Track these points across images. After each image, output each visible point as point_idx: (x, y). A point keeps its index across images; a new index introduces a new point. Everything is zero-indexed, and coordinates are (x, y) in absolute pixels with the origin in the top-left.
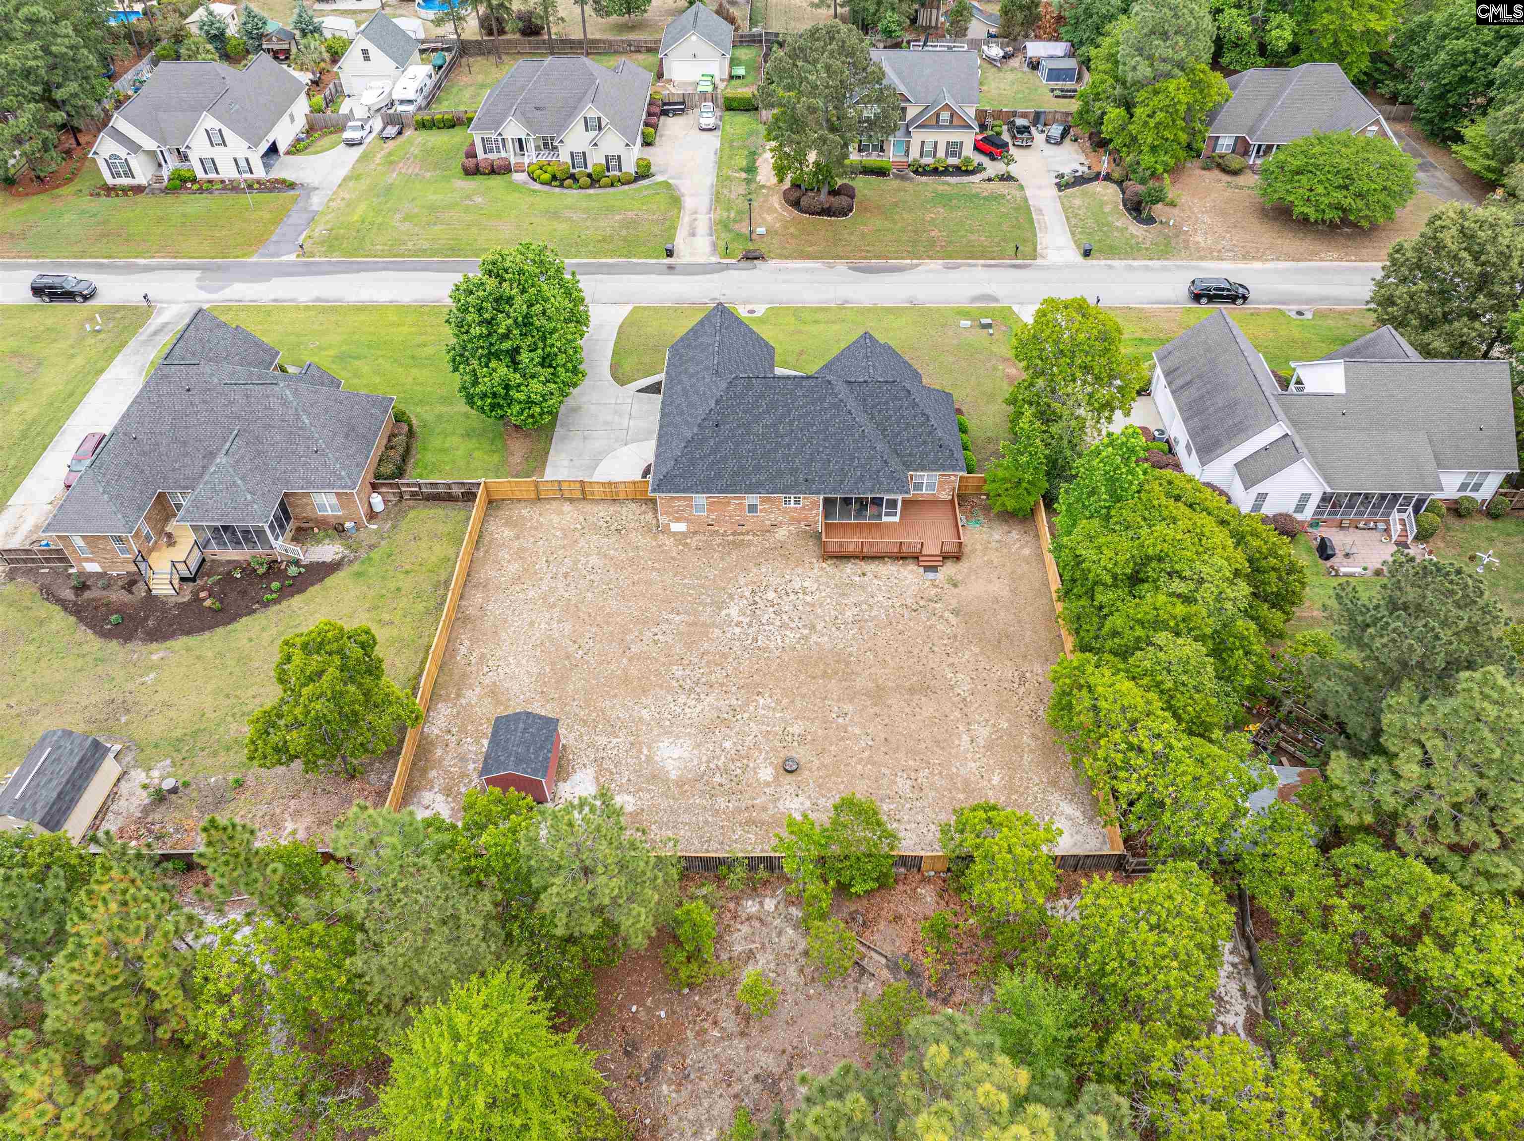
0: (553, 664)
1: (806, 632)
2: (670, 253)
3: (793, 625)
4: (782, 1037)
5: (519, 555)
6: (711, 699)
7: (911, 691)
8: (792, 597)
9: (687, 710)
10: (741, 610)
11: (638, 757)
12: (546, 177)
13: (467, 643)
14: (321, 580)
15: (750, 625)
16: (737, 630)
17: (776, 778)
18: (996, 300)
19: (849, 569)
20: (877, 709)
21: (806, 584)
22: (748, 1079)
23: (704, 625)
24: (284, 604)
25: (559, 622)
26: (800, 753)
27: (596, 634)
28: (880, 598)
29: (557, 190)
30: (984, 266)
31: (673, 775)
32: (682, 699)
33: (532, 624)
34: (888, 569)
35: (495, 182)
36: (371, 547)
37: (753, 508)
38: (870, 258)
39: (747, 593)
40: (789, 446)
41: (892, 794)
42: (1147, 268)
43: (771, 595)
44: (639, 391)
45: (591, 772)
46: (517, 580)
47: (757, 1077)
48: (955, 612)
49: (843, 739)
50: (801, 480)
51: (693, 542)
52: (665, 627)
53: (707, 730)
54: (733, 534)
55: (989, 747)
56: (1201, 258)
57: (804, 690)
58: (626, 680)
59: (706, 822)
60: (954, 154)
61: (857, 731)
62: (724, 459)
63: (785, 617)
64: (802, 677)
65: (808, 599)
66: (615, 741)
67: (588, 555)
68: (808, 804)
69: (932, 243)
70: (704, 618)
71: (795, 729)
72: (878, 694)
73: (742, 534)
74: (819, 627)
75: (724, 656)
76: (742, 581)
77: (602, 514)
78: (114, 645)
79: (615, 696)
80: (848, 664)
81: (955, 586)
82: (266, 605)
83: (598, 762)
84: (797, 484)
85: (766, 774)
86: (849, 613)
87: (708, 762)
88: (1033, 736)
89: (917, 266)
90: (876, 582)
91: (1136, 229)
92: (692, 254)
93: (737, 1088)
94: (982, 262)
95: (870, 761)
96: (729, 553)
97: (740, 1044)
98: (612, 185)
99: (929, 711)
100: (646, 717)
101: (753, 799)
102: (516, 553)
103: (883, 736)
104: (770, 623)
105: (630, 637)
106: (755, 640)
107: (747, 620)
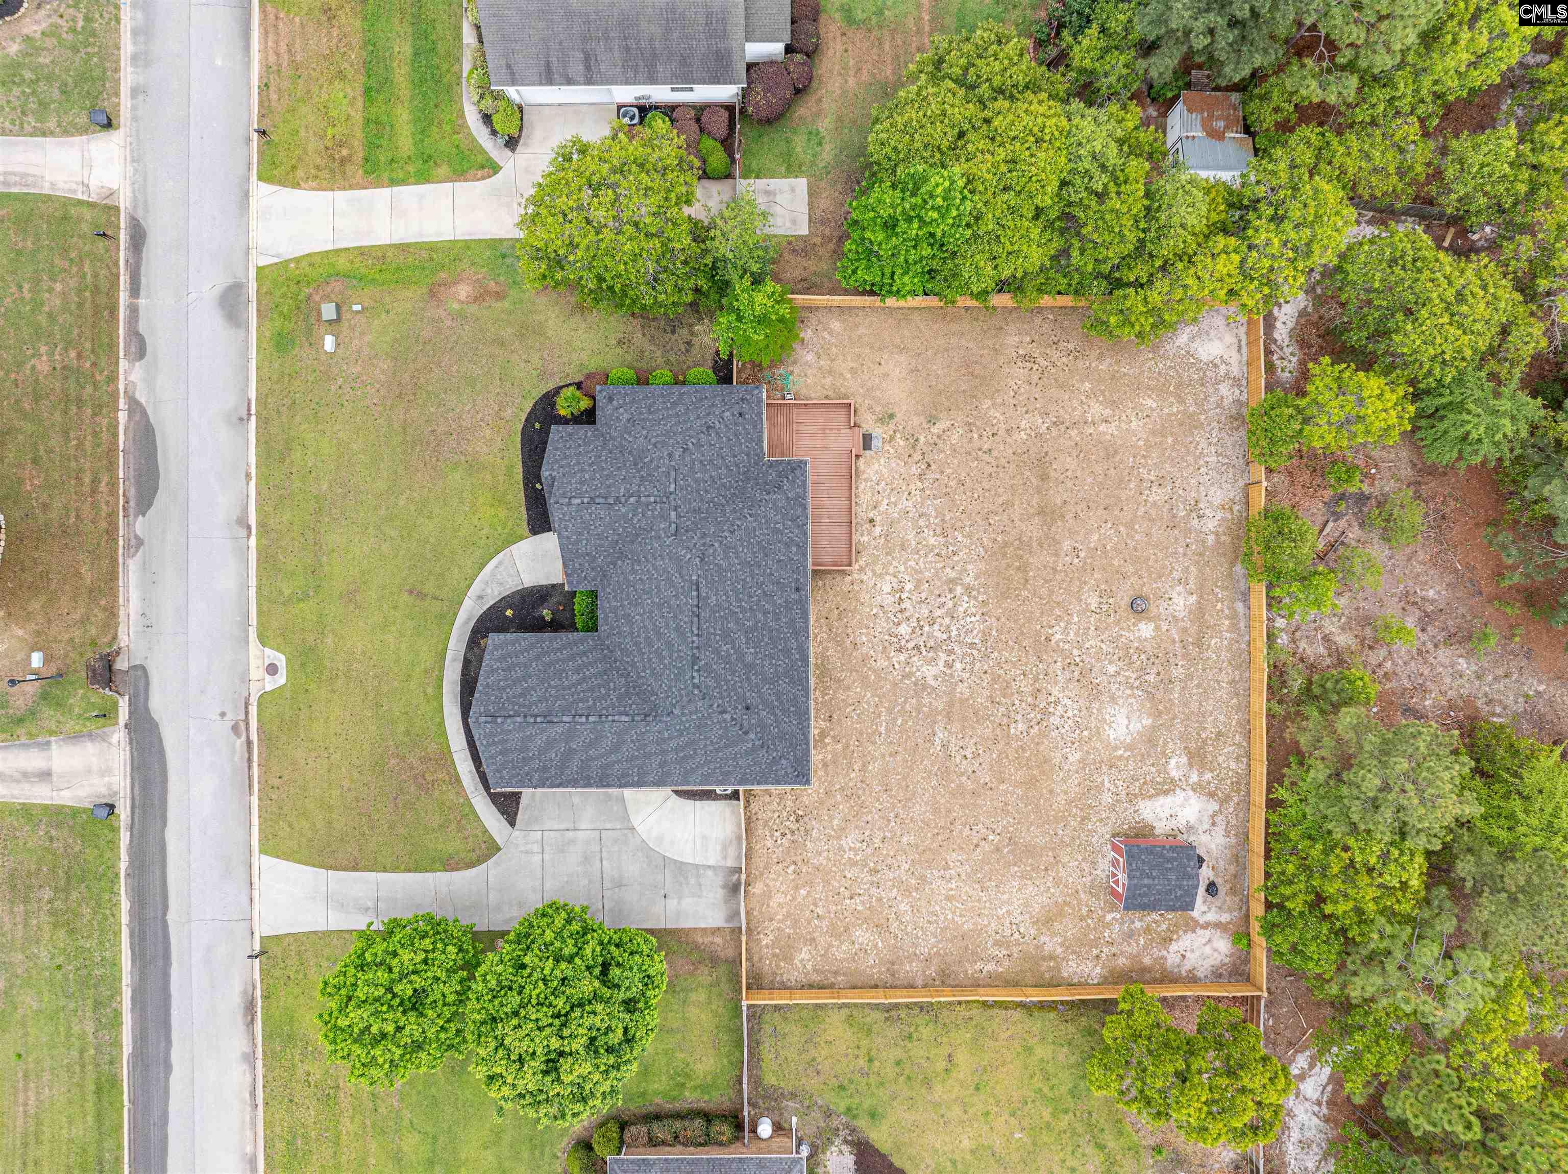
0: (1008, 865)
1: (959, 590)
3: (950, 604)
4: (1392, 610)
5: (841, 932)
6: (1055, 691)
7: (1044, 477)
8: (906, 604)
9: (1070, 714)
10: (928, 663)
11: (1127, 759)
13: (979, 966)
14: (883, 1157)
15: (951, 652)
16: (958, 665)
17: (1150, 619)
18: (235, 288)
19: (864, 538)
20: (1069, 516)
21: (887, 588)
22: (1424, 637)
23: (951, 704)
25: (947, 868)
26: (1122, 596)
27: (964, 825)
28: (910, 504)
31: (1147, 721)
32: (1055, 720)
33: (948, 898)
34: (864, 494)
36: (828, 1114)
38: (115, 478)
39: (902, 657)
40: (765, 613)
41: (1167, 506)
42: (141, 33)
43: (904, 629)
44: (513, 826)
45: (1141, 805)
46: (881, 927)
47: (1423, 630)
48: (932, 420)
49: (1105, 552)
52: (953, 749)
53: (1094, 692)
55: (1114, 404)
57: (1044, 591)
58: (1031, 783)
59: (1198, 686)
61: (1096, 537)
63: (938, 613)
64: (1025, 593)
65: (909, 586)
66: (1107, 784)
67: (841, 848)
68: (1180, 588)
69: (68, 372)
70: (938, 705)
71: (1093, 601)
72: (1049, 514)
74: (953, 575)
75: (996, 679)
76: (883, 663)
77: (769, 843)
79: (1051, 792)
80: (1006, 544)
81: (891, 416)
83: (1131, 798)
84: (800, 600)
85: (1146, 630)
86: (932, 541)
87: (1132, 688)
88: (1100, 357)
89: (138, 406)
90: (883, 507)
92: (105, 772)
93: (1430, 646)
94: (123, 297)
95: (1130, 525)
96: (839, 681)
99: (1070, 463)
100: (1078, 756)
101: (1174, 641)
102: (838, 936)
103: (1100, 512)
104: (948, 630)
105: (970, 785)
106: (972, 645)
107: (943, 656)
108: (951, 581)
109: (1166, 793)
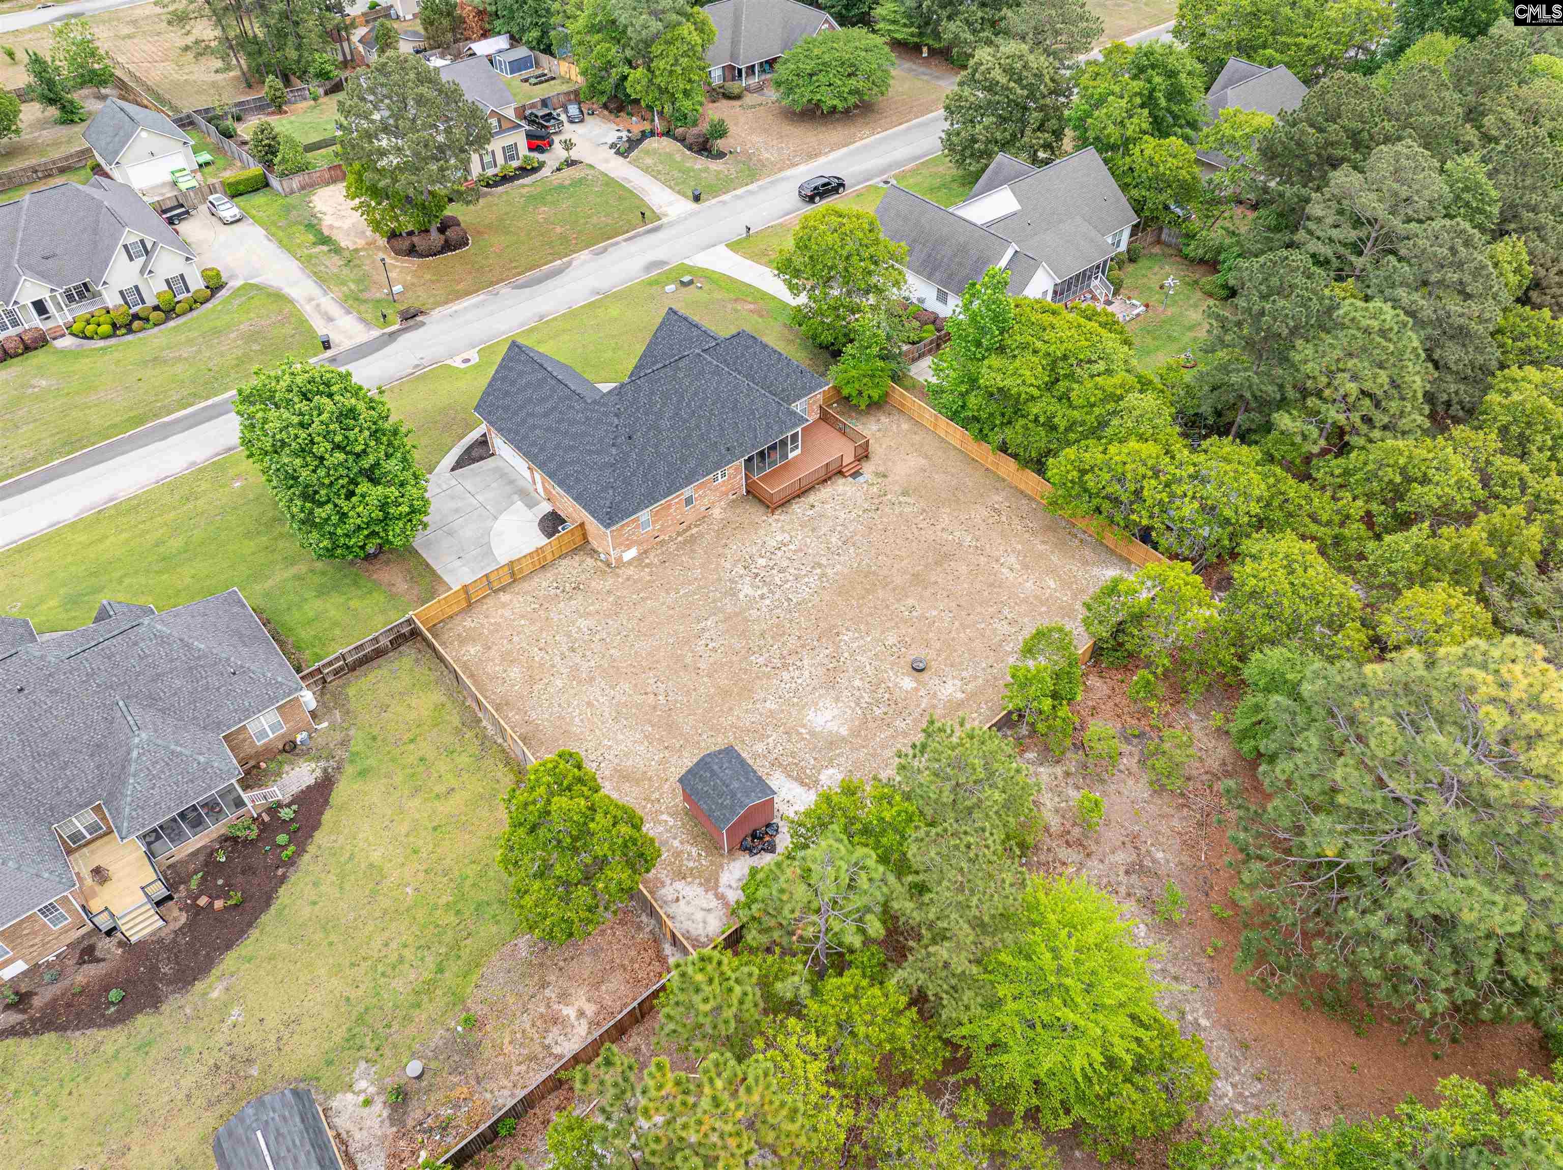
0: (650, 722)
1: (818, 571)
2: (327, 345)
3: (803, 572)
4: (1112, 836)
5: (508, 659)
6: (807, 661)
7: (938, 564)
8: (779, 554)
9: (799, 681)
10: (752, 586)
11: (803, 739)
12: (106, 328)
14: (326, 802)
15: (771, 593)
16: (767, 602)
17: (917, 681)
18: (663, 263)
19: (798, 508)
20: (930, 590)
21: (779, 538)
22: (1122, 877)
23: (737, 615)
24: (312, 849)
25: (612, 688)
26: (914, 653)
27: (655, 676)
28: (844, 516)
29: (129, 337)
31: (844, 731)
32: (786, 676)
33: (589, 704)
34: (825, 492)
35: (38, 358)
36: (344, 743)
37: (689, 501)
38: (523, 273)
39: (742, 572)
40: (698, 427)
43: (762, 562)
44: (453, 470)
45: (778, 775)
46: (531, 680)
47: (1127, 872)
48: (905, 493)
49: (930, 625)
50: (724, 451)
51: (652, 558)
52: (707, 635)
53: (831, 684)
54: (679, 534)
55: (1026, 567)
56: (780, 170)
57: (866, 610)
58: (726, 693)
60: (512, 158)
61: (935, 613)
63: (792, 571)
64: (854, 602)
65: (792, 547)
66: (770, 740)
67: (573, 623)
68: (959, 683)
69: (564, 239)
70: (729, 609)
71: (891, 640)
72: (919, 580)
74: (824, 562)
75: (780, 625)
76: (728, 565)
77: (544, 584)
79: (731, 709)
80: (874, 573)
81: (885, 476)
82: (291, 862)
83: (776, 763)
84: (724, 456)
85: (908, 683)
86: (833, 540)
87: (858, 704)
88: (1043, 542)
89: (569, 264)
90: (826, 506)
91: (715, 166)
92: (350, 337)
93: (1123, 890)
94: (620, 238)
95: (964, 627)
96: (692, 551)
97: (1094, 863)
98: (191, 309)
99: (963, 569)
100: (773, 707)
101: (918, 706)
102: (503, 659)
103: (954, 605)
104: (786, 582)
105: (688, 660)
106: (788, 600)
107: (765, 590)
109: (802, 784)
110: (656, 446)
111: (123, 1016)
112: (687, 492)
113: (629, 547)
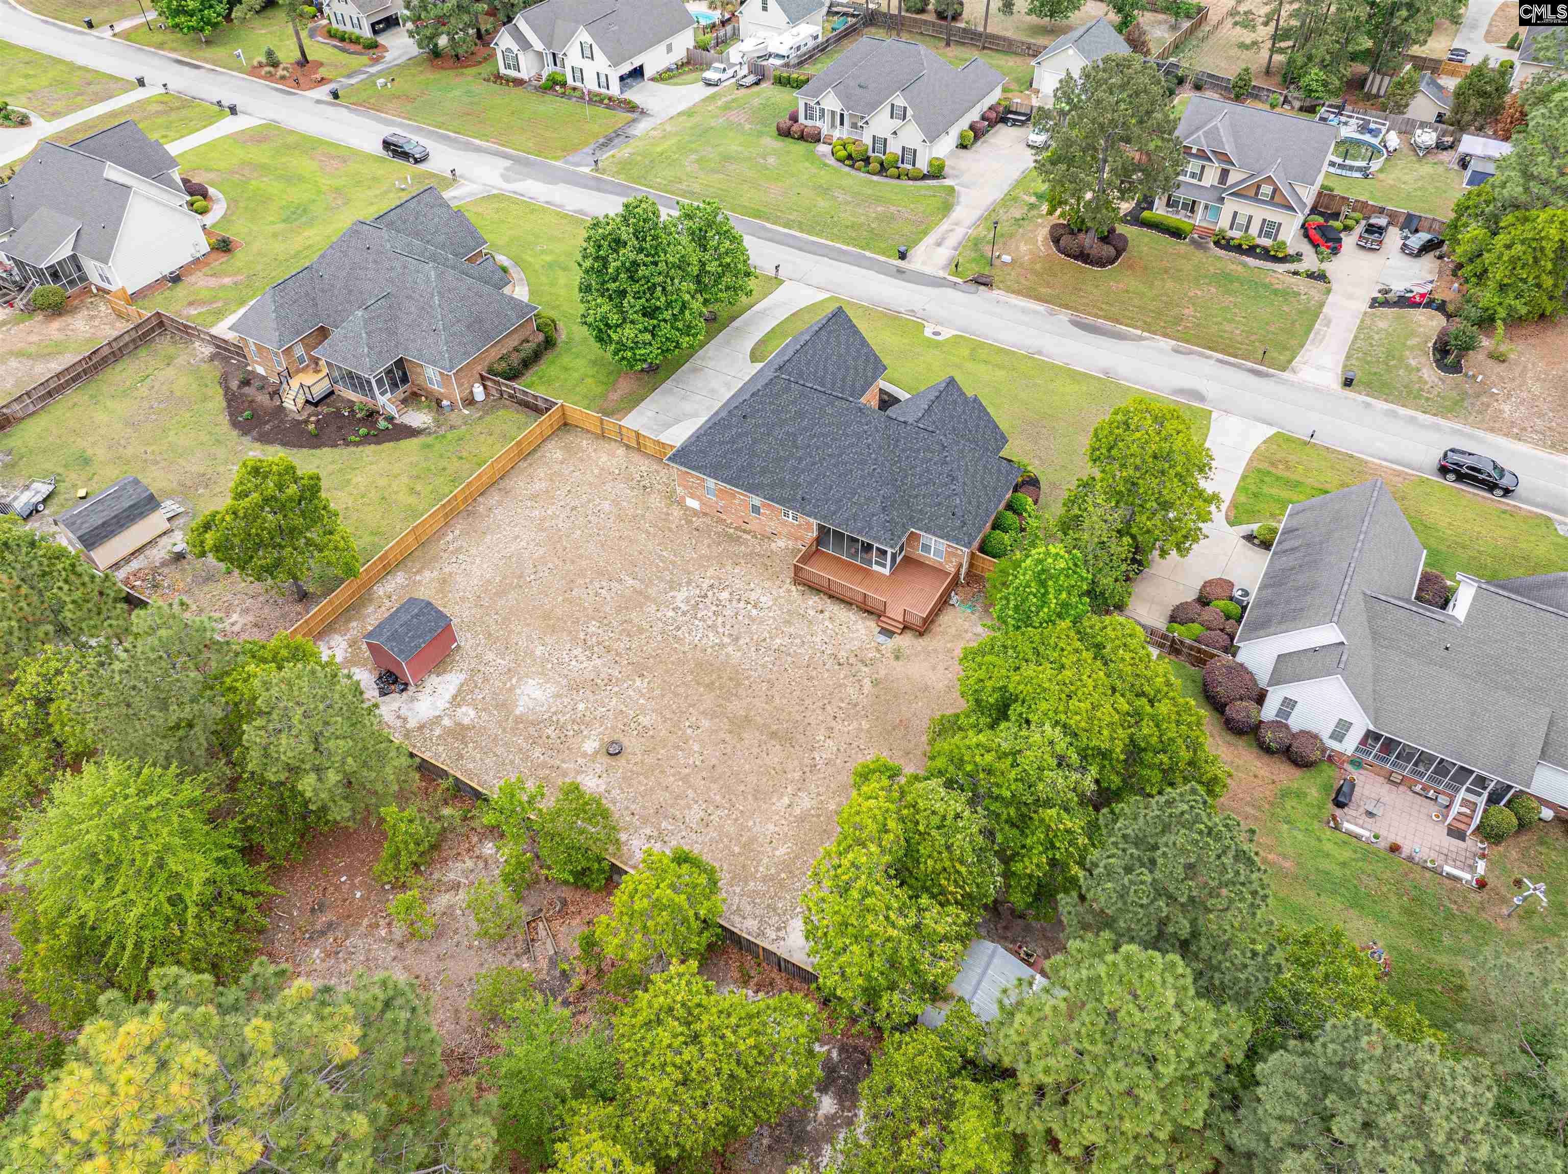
0: (505, 578)
1: (726, 640)
2: (903, 256)
3: (721, 630)
4: (426, 965)
5: (553, 477)
6: (599, 662)
7: (773, 735)
8: (742, 605)
9: (574, 663)
10: (688, 598)
11: (505, 684)
12: (843, 154)
13: (457, 532)
14: (398, 440)
15: (684, 614)
16: (671, 614)
17: (597, 752)
18: (1202, 399)
19: (814, 601)
20: (728, 737)
21: (763, 599)
23: (647, 597)
24: (361, 448)
25: (537, 545)
26: (631, 743)
27: (556, 567)
28: (818, 640)
29: (847, 169)
30: (1219, 361)
31: (518, 711)
32: (577, 651)
33: (516, 538)
34: (848, 616)
35: (800, 148)
36: (452, 428)
37: (756, 509)
38: (1099, 317)
39: (705, 586)
40: (800, 459)
41: (679, 816)
42: (1413, 419)
43: (725, 595)
45: (462, 677)
46: (534, 497)
48: (875, 683)
49: (678, 748)
50: (799, 497)
51: (697, 522)
52: (614, 584)
53: (574, 687)
54: (736, 528)
55: (801, 819)
56: (1492, 430)
57: (681, 690)
58: (546, 617)
59: (512, 762)
60: (1268, 235)
61: (696, 747)
62: (738, 451)
63: (720, 620)
64: (690, 678)
65: (754, 612)
66: (499, 661)
67: (605, 499)
68: (602, 788)
69: (1178, 320)
70: (653, 591)
71: (645, 720)
72: (740, 724)
73: (745, 531)
74: (741, 642)
75: (641, 630)
76: (711, 572)
77: (642, 467)
78: (235, 433)
79: (529, 625)
80: (739, 685)
81: (897, 658)
82: (348, 444)
83: (473, 672)
84: (794, 500)
85: (590, 746)
86: (778, 641)
87: (555, 713)
89: (1141, 338)
90: (827, 623)
91: (1430, 374)
92: (924, 263)
94: (1220, 356)
95: (685, 779)
96: (719, 544)
97: (393, 951)
98: (899, 177)
99: (773, 760)
100: (538, 653)
101: (563, 761)
102: (552, 475)
103: (714, 761)
104: (703, 620)
105: (580, 581)
106: (678, 628)
107: (684, 607)
108: (737, 639)
109: (455, 697)
110: (755, 442)
111: (235, 424)
112: (757, 500)
113: (692, 496)
